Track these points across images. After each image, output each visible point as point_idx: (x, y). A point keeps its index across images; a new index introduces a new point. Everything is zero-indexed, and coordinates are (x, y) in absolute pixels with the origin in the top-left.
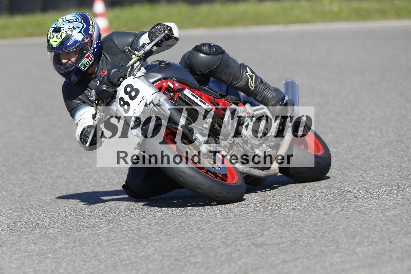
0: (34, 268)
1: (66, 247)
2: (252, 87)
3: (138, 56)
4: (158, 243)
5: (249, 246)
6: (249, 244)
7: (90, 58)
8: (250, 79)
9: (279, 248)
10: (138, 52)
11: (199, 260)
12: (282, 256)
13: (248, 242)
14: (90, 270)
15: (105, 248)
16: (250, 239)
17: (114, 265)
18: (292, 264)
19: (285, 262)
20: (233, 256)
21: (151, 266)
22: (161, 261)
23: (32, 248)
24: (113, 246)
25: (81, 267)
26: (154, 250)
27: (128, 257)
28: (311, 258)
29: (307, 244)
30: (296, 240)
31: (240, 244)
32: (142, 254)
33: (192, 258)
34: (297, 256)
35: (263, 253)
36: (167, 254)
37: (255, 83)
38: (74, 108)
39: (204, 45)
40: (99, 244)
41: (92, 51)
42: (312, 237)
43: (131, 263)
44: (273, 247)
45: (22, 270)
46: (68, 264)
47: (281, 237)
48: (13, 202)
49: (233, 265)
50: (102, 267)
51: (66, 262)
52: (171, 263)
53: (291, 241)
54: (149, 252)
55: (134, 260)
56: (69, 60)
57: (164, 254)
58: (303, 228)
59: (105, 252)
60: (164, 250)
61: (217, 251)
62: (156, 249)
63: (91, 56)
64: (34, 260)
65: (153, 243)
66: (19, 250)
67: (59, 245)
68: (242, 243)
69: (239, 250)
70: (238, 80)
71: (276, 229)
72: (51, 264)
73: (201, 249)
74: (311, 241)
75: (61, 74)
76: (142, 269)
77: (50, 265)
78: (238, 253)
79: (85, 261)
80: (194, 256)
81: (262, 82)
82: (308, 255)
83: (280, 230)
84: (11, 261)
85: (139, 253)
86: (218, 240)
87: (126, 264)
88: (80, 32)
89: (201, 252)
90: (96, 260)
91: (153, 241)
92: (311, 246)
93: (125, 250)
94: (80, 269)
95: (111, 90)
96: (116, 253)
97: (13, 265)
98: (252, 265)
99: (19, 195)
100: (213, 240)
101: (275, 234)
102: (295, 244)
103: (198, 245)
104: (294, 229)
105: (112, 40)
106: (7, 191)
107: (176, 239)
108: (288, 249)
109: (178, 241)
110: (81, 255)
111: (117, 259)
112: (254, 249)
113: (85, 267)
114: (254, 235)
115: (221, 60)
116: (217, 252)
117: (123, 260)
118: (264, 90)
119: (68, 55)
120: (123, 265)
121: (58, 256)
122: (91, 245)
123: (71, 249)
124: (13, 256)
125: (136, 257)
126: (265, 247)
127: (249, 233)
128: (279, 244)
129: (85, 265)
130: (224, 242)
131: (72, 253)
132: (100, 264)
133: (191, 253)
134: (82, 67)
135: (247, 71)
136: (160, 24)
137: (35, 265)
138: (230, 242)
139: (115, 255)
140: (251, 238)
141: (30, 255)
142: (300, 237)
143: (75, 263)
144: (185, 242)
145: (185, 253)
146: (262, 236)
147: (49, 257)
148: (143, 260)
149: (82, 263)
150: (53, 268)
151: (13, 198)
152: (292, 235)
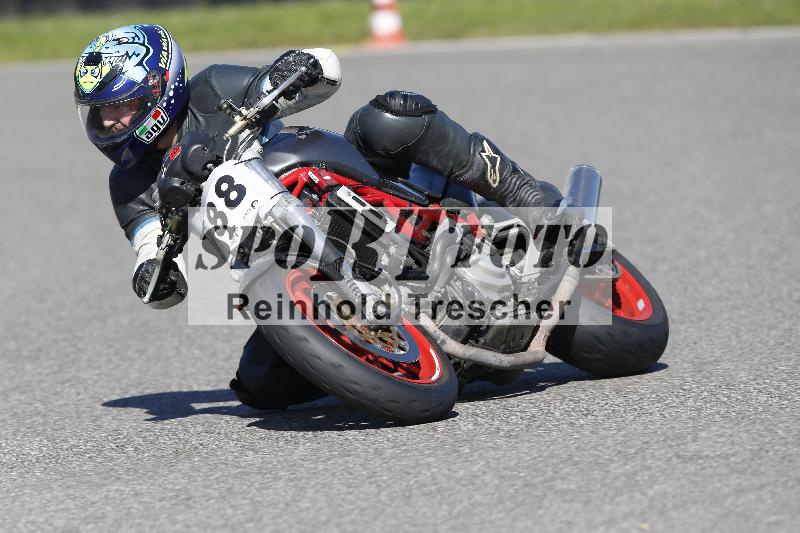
0: (251, 499)
1: (314, 458)
2: (494, 181)
3: (245, 118)
4: (493, 453)
5: (670, 459)
6: (669, 456)
7: (160, 118)
8: (489, 165)
9: (728, 465)
10: (248, 109)
11: (572, 487)
12: (734, 481)
13: (667, 453)
14: (359, 503)
15: (389, 460)
16: (671, 446)
17: (407, 494)
18: (752, 497)
19: (739, 492)
20: (638, 478)
21: (478, 497)
22: (498, 487)
23: (248, 459)
24: (405, 457)
25: (343, 496)
26: (483, 466)
27: (434, 480)
28: (790, 484)
29: (784, 458)
30: (762, 449)
31: (653, 456)
32: (462, 473)
33: (558, 482)
34: (764, 480)
35: (696, 474)
36: (509, 473)
37: (501, 175)
38: (133, 220)
39: (392, 94)
40: (378, 453)
41: (165, 104)
42: (793, 444)
43: (438, 490)
44: (717, 462)
45: (229, 502)
46: (317, 492)
47: (732, 443)
48: (213, 370)
49: (638, 496)
50: (383, 497)
51: (314, 487)
52: (516, 491)
53: (751, 449)
54: (475, 469)
55: (445, 485)
56: (119, 121)
57: (504, 474)
58: (775, 425)
59: (389, 469)
60: (502, 466)
61: (607, 469)
62: (488, 462)
63: (162, 113)
64: (254, 482)
65: (481, 451)
66: (223, 463)
67: (300, 454)
68: (656, 454)
69: (649, 468)
70: (465, 166)
71: (722, 427)
72: (285, 491)
73: (576, 464)
74: (790, 452)
75: (101, 149)
76: (461, 502)
77: (283, 494)
78: (647, 473)
79: (350, 486)
80: (562, 479)
81: (515, 170)
82: (785, 478)
83: (731, 428)
84: (208, 483)
85: (454, 472)
86: (608, 448)
87: (431, 492)
88: (140, 64)
89: (576, 470)
90: (372, 483)
91: (483, 448)
92: (791, 461)
93: (429, 465)
94: (340, 502)
95: (190, 188)
96: (410, 471)
97: (211, 491)
98: (674, 497)
99: (224, 356)
100: (600, 448)
101: (721, 436)
102: (761, 458)
103: (570, 457)
104: (758, 427)
105: (207, 82)
106: (202, 348)
107: (527, 445)
108: (745, 466)
109: (531, 448)
110: (342, 474)
111: (412, 482)
112: (680, 466)
113: (350, 497)
114: (678, 438)
115: (429, 126)
116: (607, 472)
117: (425, 485)
118: (519, 189)
119: (117, 111)
120: (424, 495)
121: (299, 475)
122: (363, 455)
123: (324, 461)
124: (211, 475)
125: (449, 478)
126: (701, 461)
127: (670, 433)
128: (727, 456)
129: (351, 493)
130: (619, 452)
131: (326, 470)
132: (379, 492)
133: (555, 472)
134: (144, 137)
135: (483, 148)
136: (293, 52)
137: (254, 491)
138: (633, 451)
139: (409, 474)
140: (673, 444)
141: (244, 473)
142: (769, 443)
143: (331, 488)
144: (545, 450)
145: (545, 472)
146: (694, 440)
147: (280, 479)
148: (464, 485)
149: (344, 490)
150: (288, 498)
151: (213, 361)
152: (754, 440)
